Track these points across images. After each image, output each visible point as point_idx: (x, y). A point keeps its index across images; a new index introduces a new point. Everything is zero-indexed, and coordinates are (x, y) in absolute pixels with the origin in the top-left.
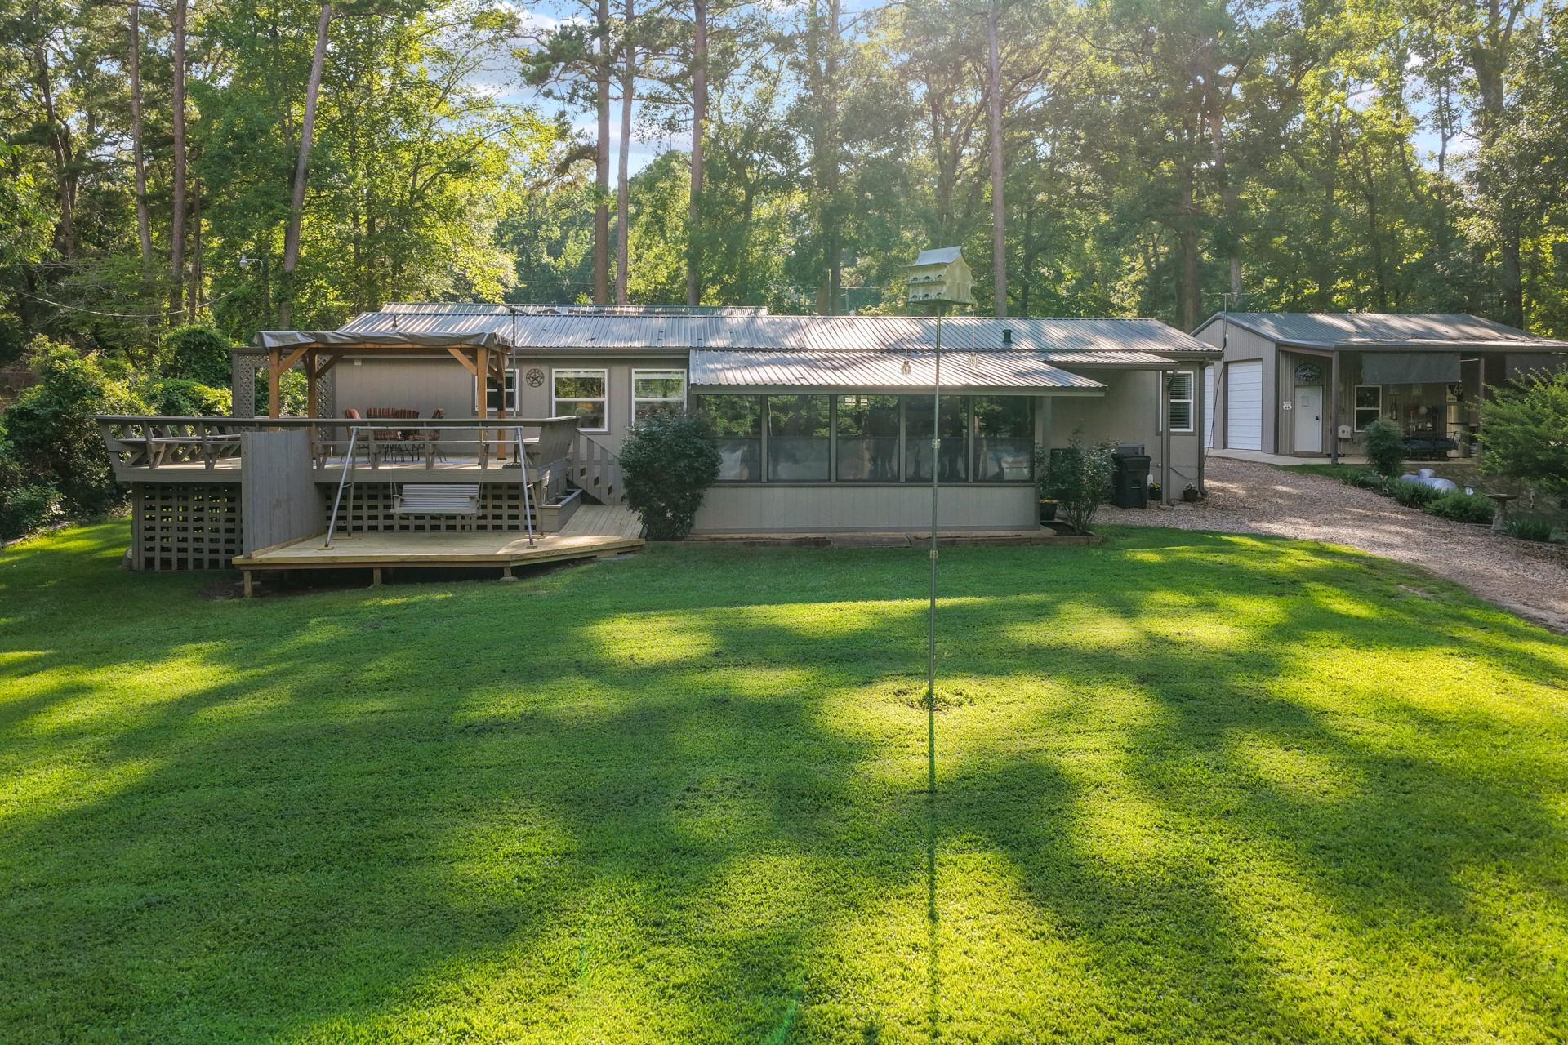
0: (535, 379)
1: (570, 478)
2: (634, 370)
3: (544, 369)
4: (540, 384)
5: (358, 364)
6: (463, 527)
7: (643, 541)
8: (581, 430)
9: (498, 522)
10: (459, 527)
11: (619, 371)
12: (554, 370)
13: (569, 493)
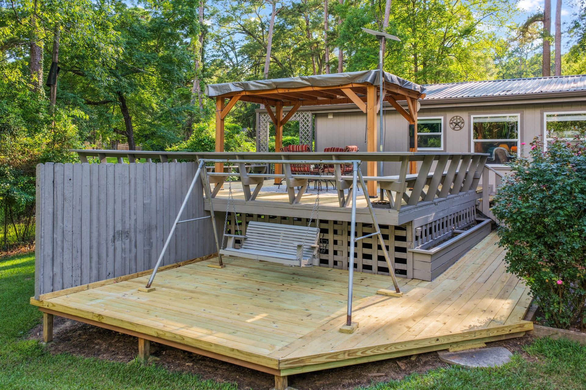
0: (457, 124)
1: (480, 208)
2: (545, 114)
3: (464, 115)
4: (461, 128)
5: (330, 117)
6: (335, 263)
7: (529, 325)
8: (489, 166)
9: (368, 262)
10: (331, 262)
11: (532, 116)
12: (472, 116)
13: (479, 222)
